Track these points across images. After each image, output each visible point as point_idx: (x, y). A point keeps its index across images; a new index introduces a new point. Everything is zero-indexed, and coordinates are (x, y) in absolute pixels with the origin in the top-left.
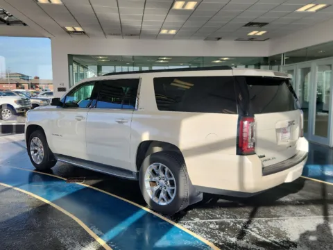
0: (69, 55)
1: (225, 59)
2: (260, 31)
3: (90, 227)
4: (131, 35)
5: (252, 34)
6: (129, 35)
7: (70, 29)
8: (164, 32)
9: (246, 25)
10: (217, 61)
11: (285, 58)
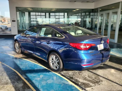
0: (16, 7)
1: (77, 10)
3: (21, 75)
10: (74, 11)
11: (100, 10)
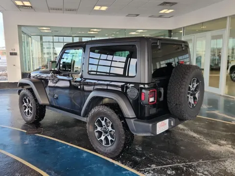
2: (169, 10)
4: (71, 10)
5: (162, 12)
6: (68, 10)
7: (19, 3)
8: (97, 8)
9: (161, 5)
10: (133, 33)
11: (185, 31)
